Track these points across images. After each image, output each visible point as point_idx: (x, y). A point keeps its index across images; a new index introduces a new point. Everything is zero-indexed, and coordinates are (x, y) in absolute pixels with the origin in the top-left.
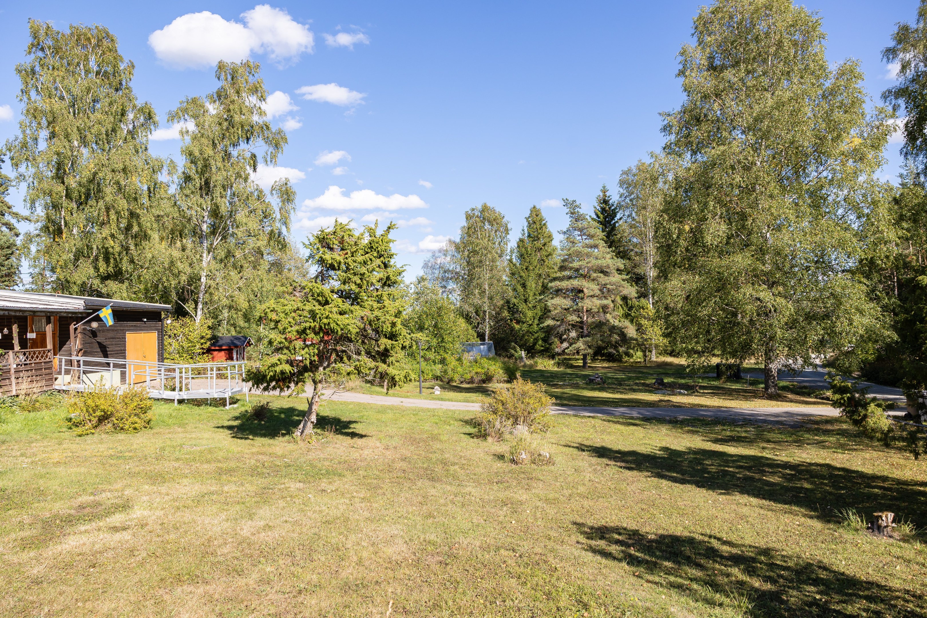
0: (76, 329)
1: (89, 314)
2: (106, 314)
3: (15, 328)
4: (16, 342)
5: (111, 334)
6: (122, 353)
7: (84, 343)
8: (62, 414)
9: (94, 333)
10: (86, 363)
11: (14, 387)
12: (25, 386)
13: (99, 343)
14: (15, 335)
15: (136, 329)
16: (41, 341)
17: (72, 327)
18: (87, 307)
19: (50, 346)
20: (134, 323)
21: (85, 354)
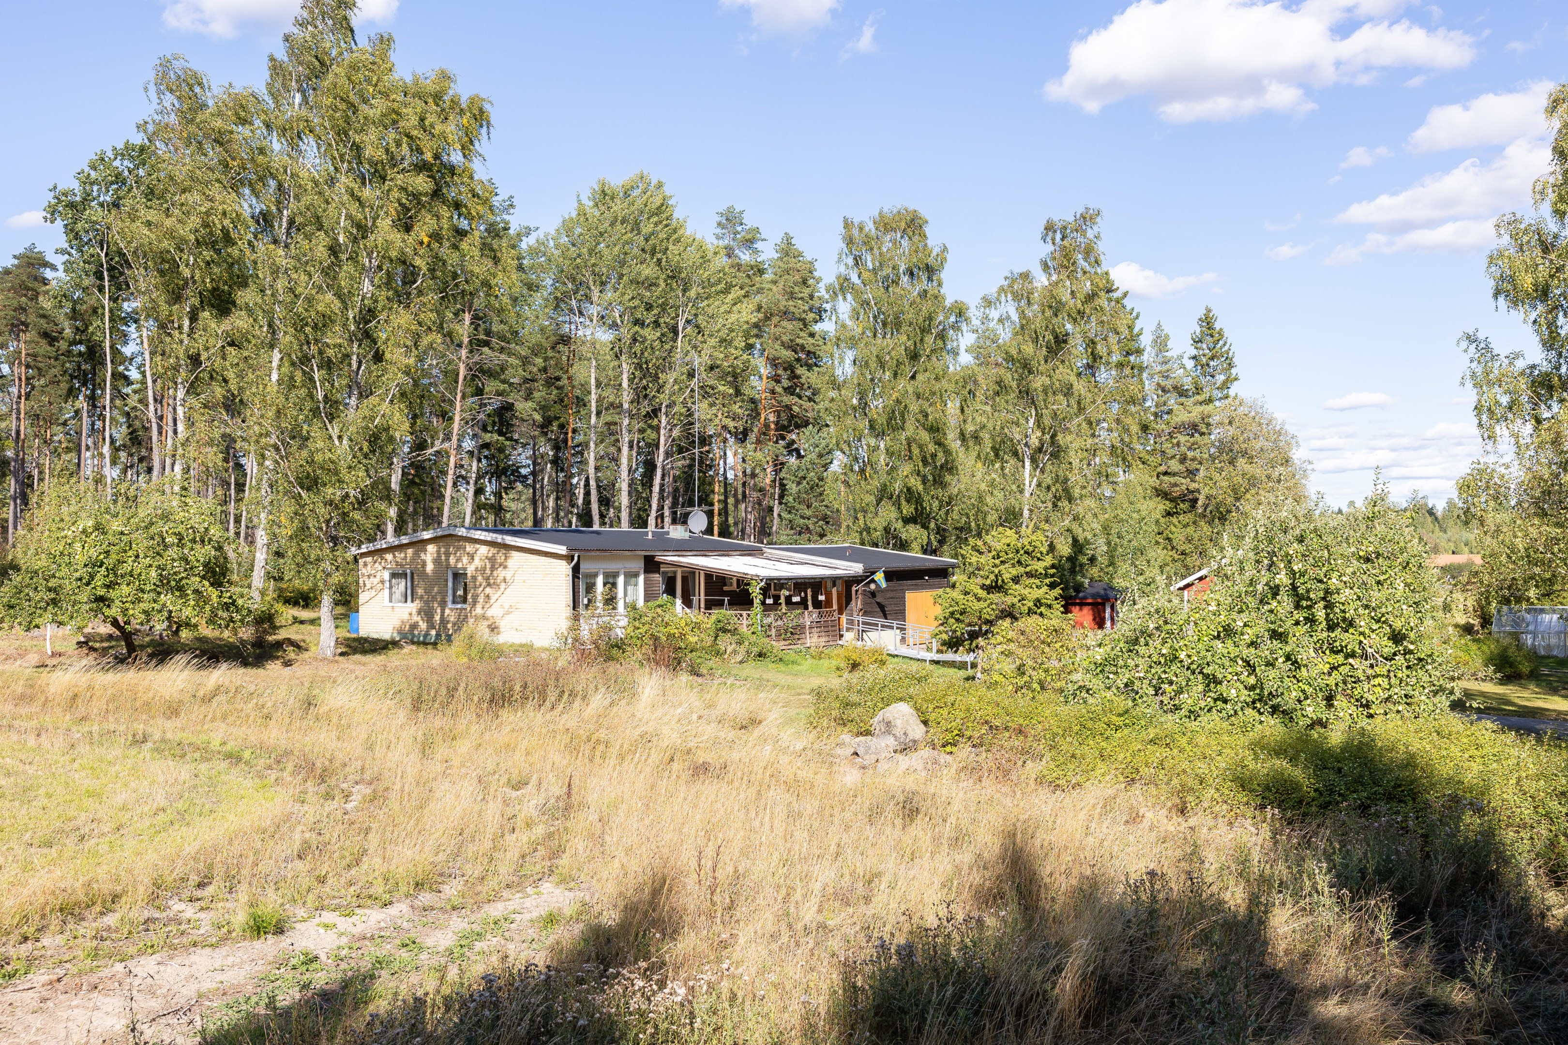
0: (857, 591)
1: (868, 577)
2: (879, 577)
3: (809, 592)
4: (810, 603)
5: (888, 595)
6: (901, 614)
7: (864, 603)
8: (834, 663)
9: (873, 594)
10: (864, 623)
11: (808, 640)
12: (815, 639)
13: (878, 603)
14: (809, 598)
15: (916, 588)
16: (828, 603)
17: (854, 589)
18: (865, 571)
19: (835, 607)
20: (914, 582)
21: (866, 613)
